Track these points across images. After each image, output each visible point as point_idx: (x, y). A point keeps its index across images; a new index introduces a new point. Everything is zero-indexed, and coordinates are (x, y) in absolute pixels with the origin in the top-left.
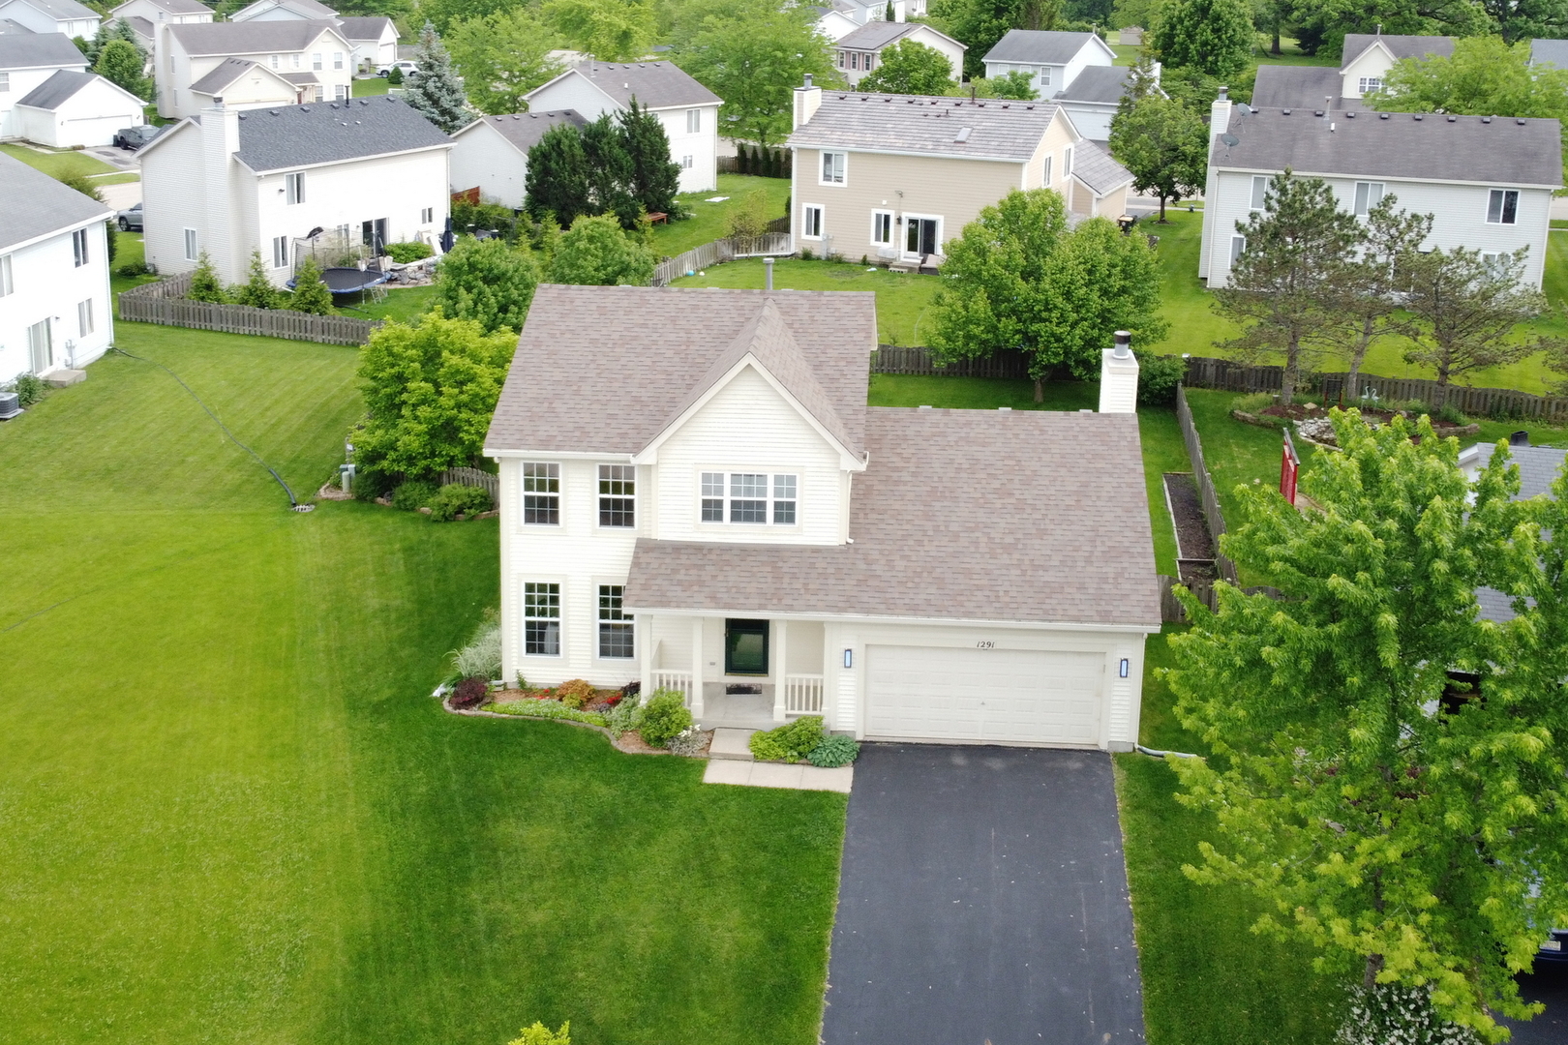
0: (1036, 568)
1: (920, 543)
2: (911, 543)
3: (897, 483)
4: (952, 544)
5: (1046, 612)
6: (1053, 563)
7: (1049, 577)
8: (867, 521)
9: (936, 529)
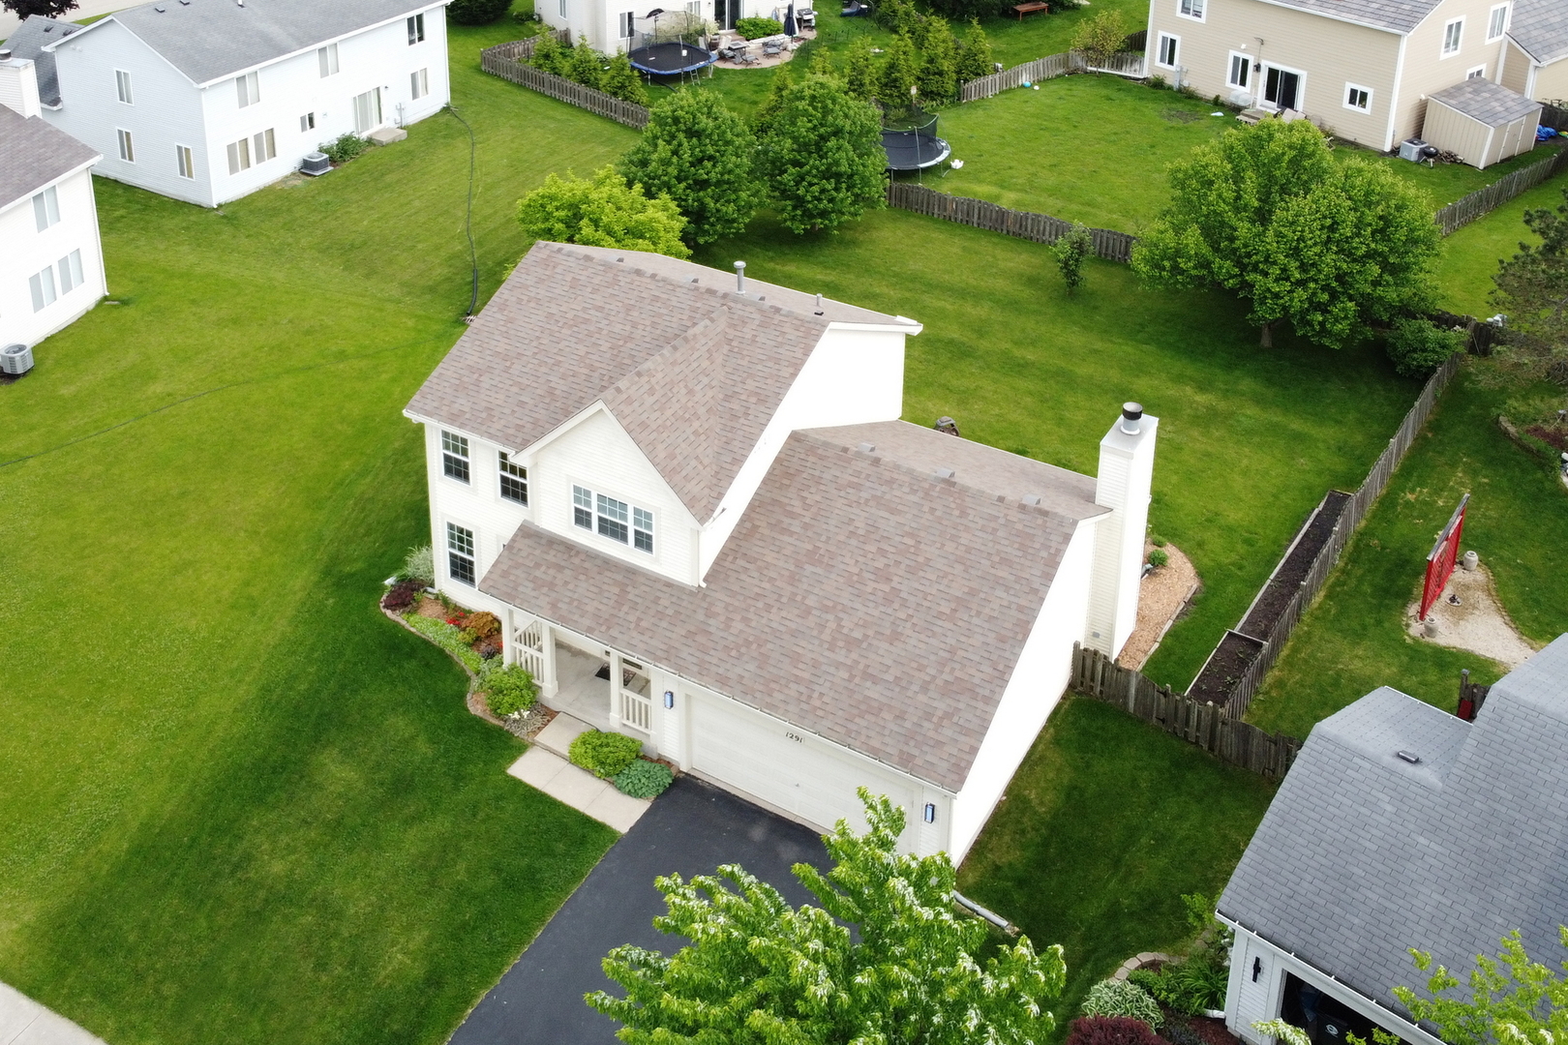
0: (867, 675)
1: (768, 607)
2: (760, 605)
3: (785, 531)
4: (799, 620)
5: (849, 733)
6: (887, 677)
7: (874, 692)
8: (732, 567)
9: (792, 599)
